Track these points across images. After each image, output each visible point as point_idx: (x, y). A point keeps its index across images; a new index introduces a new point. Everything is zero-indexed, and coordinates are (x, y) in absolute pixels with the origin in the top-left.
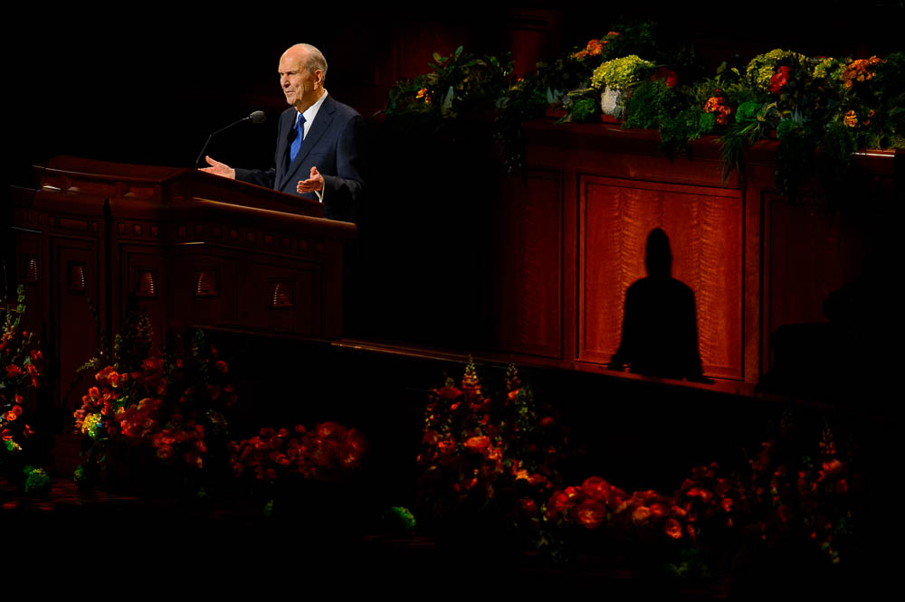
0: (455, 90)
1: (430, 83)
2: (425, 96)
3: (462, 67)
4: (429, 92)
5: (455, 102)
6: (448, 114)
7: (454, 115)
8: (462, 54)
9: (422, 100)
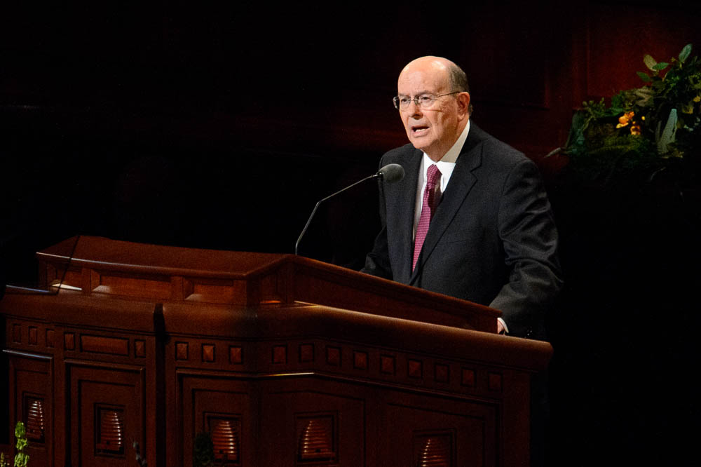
0: (680, 115)
1: (641, 103)
2: (630, 124)
3: (691, 78)
4: (637, 118)
5: (680, 133)
6: (670, 152)
7: (680, 155)
8: (689, 59)
9: (626, 130)
